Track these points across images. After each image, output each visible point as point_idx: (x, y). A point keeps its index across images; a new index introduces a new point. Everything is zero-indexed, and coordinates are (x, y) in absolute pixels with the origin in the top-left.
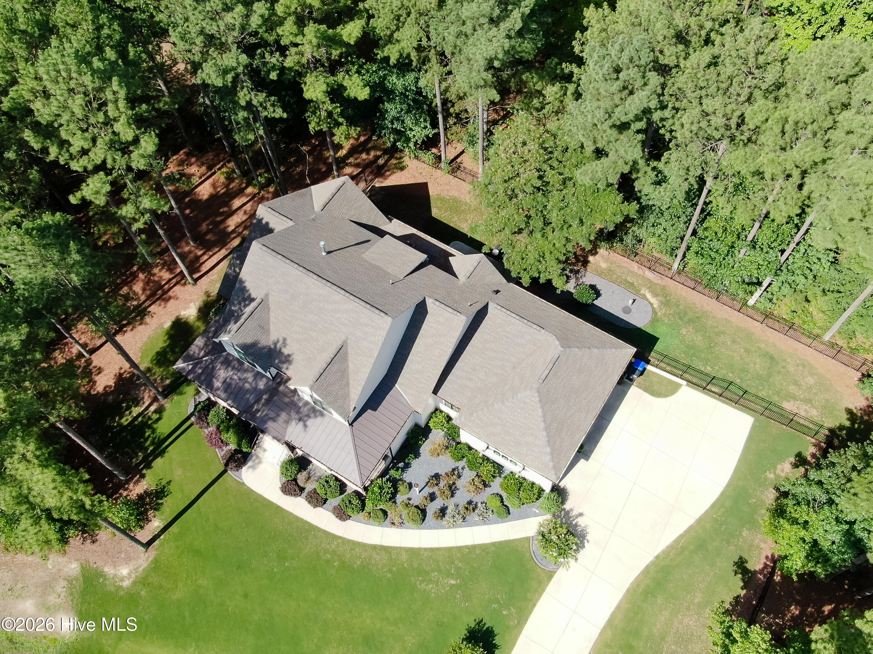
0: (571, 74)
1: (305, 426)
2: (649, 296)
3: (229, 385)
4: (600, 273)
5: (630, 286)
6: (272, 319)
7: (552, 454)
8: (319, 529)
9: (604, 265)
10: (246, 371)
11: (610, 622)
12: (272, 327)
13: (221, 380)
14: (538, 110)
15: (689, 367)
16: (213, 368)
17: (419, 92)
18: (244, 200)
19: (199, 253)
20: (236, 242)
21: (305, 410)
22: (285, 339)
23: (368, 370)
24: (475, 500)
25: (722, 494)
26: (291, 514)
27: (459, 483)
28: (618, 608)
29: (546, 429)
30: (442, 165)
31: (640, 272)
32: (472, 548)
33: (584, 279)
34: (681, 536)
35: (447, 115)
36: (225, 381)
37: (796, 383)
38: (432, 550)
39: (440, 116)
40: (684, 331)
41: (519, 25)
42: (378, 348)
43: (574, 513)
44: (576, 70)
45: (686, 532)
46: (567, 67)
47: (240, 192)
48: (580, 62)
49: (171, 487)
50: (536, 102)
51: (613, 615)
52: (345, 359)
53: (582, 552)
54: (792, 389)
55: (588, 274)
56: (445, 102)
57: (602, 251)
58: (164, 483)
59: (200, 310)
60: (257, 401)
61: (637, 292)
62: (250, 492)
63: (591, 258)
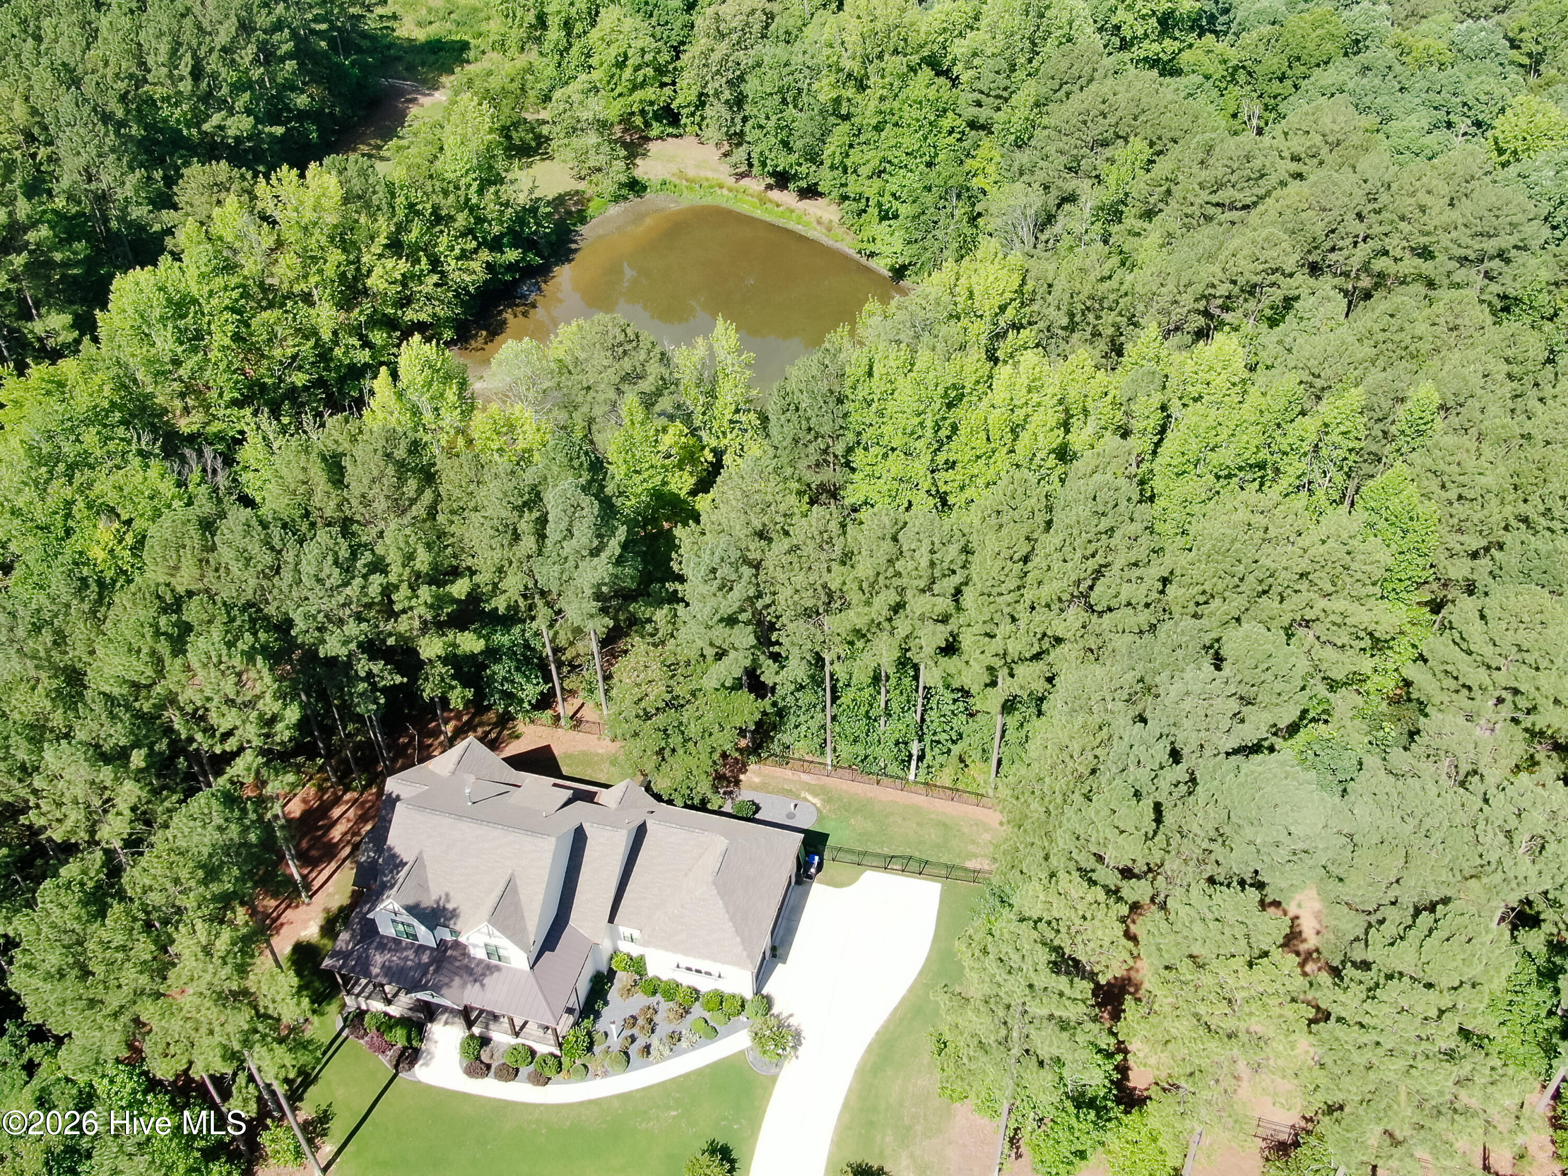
0: (676, 591)
1: (483, 985)
2: (810, 798)
3: (390, 968)
4: (755, 788)
5: (788, 793)
6: (430, 876)
7: (743, 943)
8: (515, 1104)
9: (757, 780)
10: (406, 949)
11: (846, 1106)
12: (431, 884)
13: (379, 964)
14: (652, 635)
15: (865, 854)
16: (367, 957)
17: (527, 646)
18: (343, 808)
19: (306, 872)
20: (347, 850)
21: (479, 970)
22: (447, 895)
23: (541, 897)
24: (678, 1029)
25: (927, 959)
26: (480, 1097)
27: (656, 1019)
28: (850, 1090)
29: (731, 919)
30: (562, 722)
31: (796, 778)
32: (687, 1076)
33: (740, 798)
34: (896, 1009)
35: (560, 665)
36: (383, 966)
37: (973, 842)
38: (644, 1089)
39: (553, 668)
40: (852, 821)
41: (618, 551)
42: (547, 871)
43: (784, 1015)
44: (679, 587)
45: (901, 1003)
46: (670, 586)
47: (337, 801)
48: (681, 579)
49: (334, 1109)
50: (649, 628)
51: (847, 1099)
52: (515, 892)
53: (801, 1050)
54: (971, 848)
55: (743, 791)
56: (556, 650)
57: (752, 767)
58: (323, 1107)
59: (322, 928)
60: (425, 974)
61: (798, 797)
62: (429, 1088)
63: (742, 777)
